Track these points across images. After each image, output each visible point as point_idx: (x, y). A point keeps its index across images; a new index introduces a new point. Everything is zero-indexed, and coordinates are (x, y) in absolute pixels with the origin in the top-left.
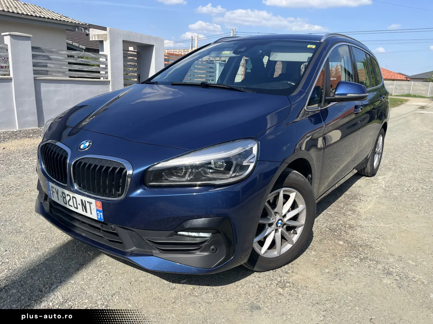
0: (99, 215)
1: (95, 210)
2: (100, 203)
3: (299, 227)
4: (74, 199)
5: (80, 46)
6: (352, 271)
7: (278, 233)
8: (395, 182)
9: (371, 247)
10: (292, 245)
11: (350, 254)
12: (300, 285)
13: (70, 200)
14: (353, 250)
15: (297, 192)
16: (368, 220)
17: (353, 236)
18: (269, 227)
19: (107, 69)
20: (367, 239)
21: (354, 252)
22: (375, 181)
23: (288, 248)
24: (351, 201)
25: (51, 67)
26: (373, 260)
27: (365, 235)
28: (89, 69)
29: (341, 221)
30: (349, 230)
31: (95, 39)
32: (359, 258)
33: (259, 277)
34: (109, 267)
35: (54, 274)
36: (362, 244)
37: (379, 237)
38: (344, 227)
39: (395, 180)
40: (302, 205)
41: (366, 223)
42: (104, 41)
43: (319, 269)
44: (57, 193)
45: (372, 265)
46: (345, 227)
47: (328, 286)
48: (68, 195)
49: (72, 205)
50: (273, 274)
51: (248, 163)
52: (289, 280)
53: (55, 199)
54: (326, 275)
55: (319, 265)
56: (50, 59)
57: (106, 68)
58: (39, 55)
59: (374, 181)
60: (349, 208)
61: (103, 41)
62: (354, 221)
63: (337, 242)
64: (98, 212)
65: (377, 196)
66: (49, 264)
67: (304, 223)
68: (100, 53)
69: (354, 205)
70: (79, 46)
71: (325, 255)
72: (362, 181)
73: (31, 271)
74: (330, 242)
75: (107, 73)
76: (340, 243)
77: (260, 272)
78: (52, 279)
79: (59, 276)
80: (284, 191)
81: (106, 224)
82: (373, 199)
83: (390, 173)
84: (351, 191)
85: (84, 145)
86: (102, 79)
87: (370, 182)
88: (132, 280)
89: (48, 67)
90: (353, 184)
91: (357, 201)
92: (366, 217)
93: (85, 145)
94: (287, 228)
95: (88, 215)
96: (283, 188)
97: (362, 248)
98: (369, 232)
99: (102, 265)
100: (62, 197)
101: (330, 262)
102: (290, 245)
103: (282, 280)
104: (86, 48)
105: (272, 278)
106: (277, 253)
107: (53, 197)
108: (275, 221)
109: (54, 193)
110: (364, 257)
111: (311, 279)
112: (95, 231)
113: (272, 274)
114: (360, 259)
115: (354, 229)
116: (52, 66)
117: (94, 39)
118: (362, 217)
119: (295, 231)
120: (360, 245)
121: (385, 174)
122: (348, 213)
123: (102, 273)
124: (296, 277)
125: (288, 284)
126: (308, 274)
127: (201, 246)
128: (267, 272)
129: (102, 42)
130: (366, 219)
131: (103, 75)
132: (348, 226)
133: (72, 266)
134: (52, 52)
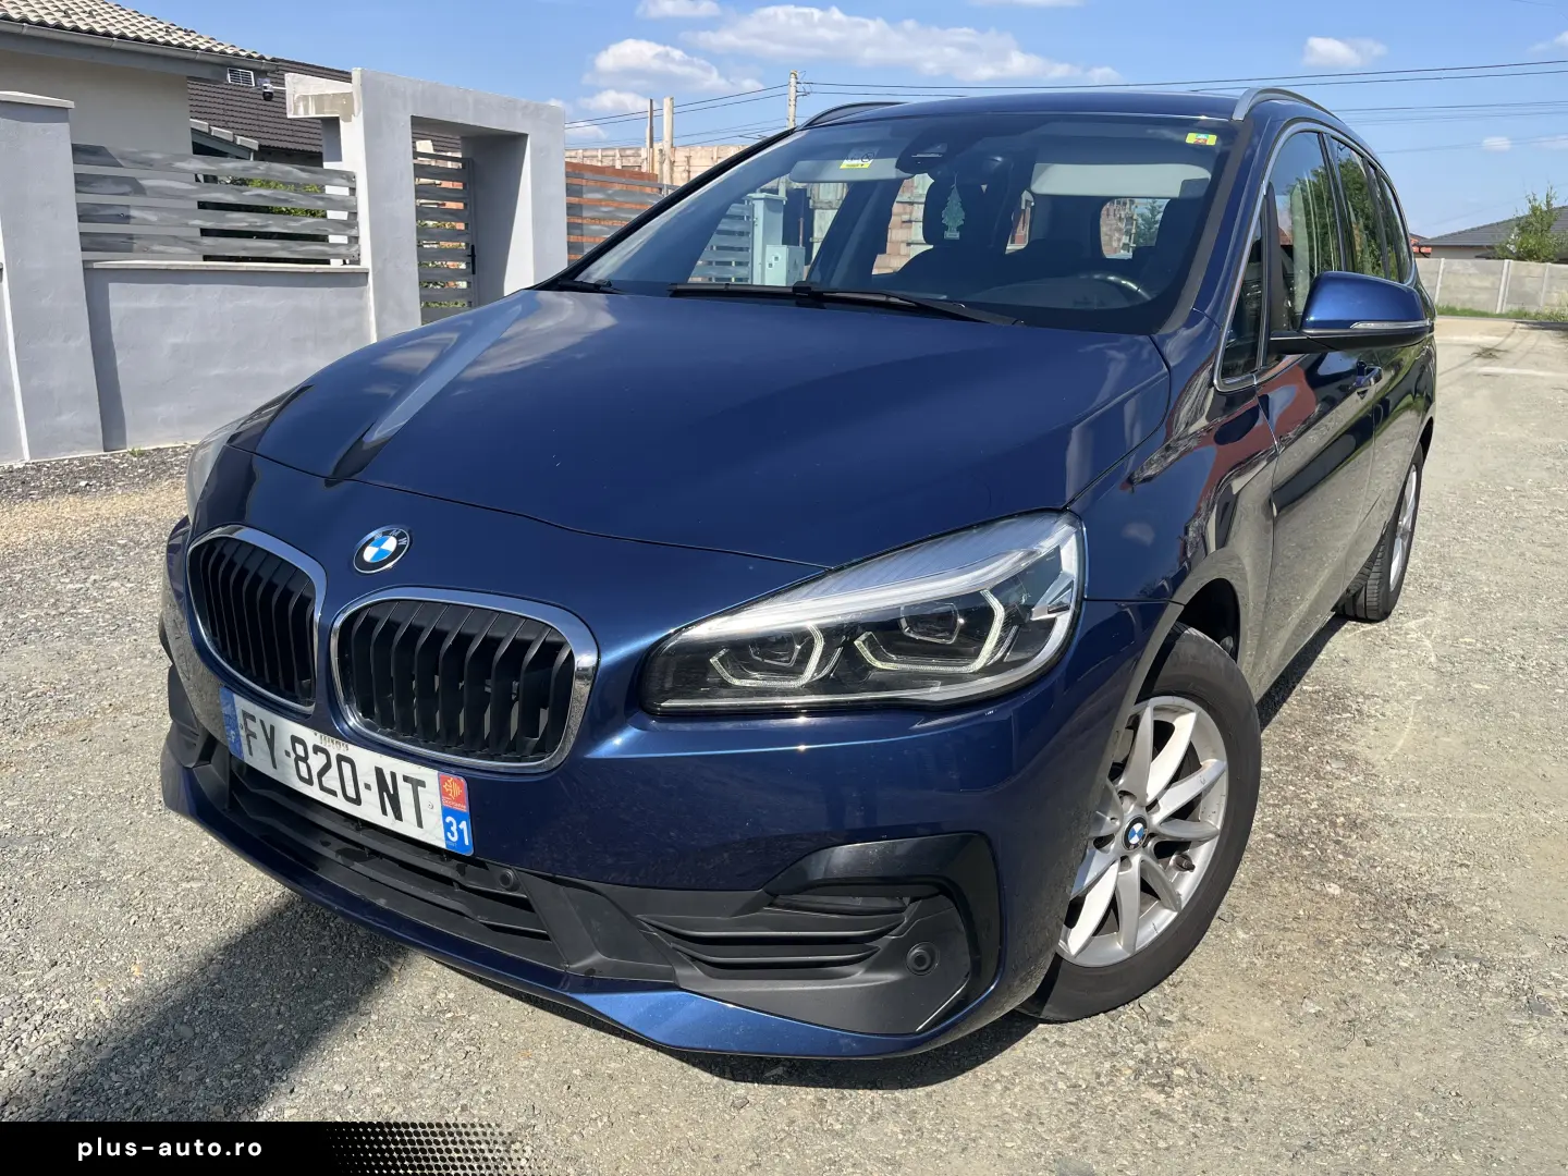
0: (454, 828)
1: (438, 810)
2: (460, 784)
3: (1201, 842)
4: (346, 767)
5: (239, 140)
6: (1404, 1007)
7: (1129, 871)
8: (1467, 640)
9: (1448, 905)
10: (1175, 914)
11: (1377, 935)
12: (1227, 1074)
13: (327, 767)
14: (1386, 918)
15: (1201, 709)
16: (1411, 796)
17: (1370, 861)
18: (1098, 852)
19: (357, 224)
20: (1424, 869)
21: (1391, 926)
22: (1397, 638)
23: (1163, 923)
24: (1328, 718)
25: (145, 219)
26: (1469, 958)
27: (1412, 853)
28: (288, 228)
29: (1313, 800)
30: (1350, 837)
31: (306, 111)
32: (1418, 951)
33: (1063, 1045)
34: (471, 1018)
35: (258, 1057)
36: (1414, 893)
37: (1466, 862)
38: (1327, 823)
39: (1467, 633)
40: (1215, 760)
41: (1402, 805)
42: (341, 122)
43: (1278, 1002)
44: (271, 741)
45: (1470, 978)
46: (1333, 824)
47: (1333, 1073)
48: (317, 749)
49: (336, 786)
50: (1110, 1027)
51: (1049, 613)
52: (1178, 1052)
53: (259, 760)
54: (1313, 1027)
55: (1274, 984)
56: (139, 190)
57: (352, 222)
58: (104, 178)
59: (1393, 637)
60: (1327, 747)
61: (337, 119)
62: (1358, 800)
63: (1318, 887)
64: (449, 819)
65: (1420, 698)
66: (233, 1014)
67: (1219, 827)
68: (327, 165)
69: (1342, 736)
70: (235, 139)
71: (1286, 943)
72: (1349, 638)
73: (164, 1047)
74: (1292, 889)
75: (357, 242)
76: (1331, 891)
77: (1061, 1022)
78: (255, 1077)
79: (279, 1064)
80: (1156, 709)
81: (482, 865)
82: (1407, 708)
83: (1443, 606)
84: (1317, 681)
85: (375, 550)
86: (336, 264)
87: (1379, 642)
88: (574, 1072)
89: (132, 221)
90: (1319, 653)
91: (1350, 719)
92: (1398, 782)
93: (381, 546)
94: (1157, 847)
95: (407, 827)
96: (1152, 700)
97: (1417, 909)
98: (1426, 842)
99: (443, 1012)
100: (293, 756)
101: (1313, 970)
102: (1167, 912)
103: (1154, 1055)
104: (260, 146)
105: (1109, 1045)
106: (1124, 947)
107: (251, 754)
108: (1120, 827)
109: (255, 737)
110: (1431, 946)
111: (1260, 1045)
112: (428, 888)
113: (1106, 1028)
114: (1420, 955)
115: (1368, 831)
116: (152, 217)
117: (301, 115)
118: (1384, 783)
119: (1186, 857)
120: (1406, 896)
121: (1426, 612)
122: (1328, 768)
123: (449, 1044)
124: (1200, 1040)
125: (1179, 1072)
126: (1244, 1024)
127: (871, 948)
128: (1087, 1020)
129: (332, 124)
130: (1399, 792)
131: (343, 250)
132: (1342, 819)
133: (327, 1021)
134: (148, 164)
